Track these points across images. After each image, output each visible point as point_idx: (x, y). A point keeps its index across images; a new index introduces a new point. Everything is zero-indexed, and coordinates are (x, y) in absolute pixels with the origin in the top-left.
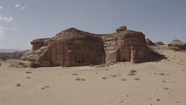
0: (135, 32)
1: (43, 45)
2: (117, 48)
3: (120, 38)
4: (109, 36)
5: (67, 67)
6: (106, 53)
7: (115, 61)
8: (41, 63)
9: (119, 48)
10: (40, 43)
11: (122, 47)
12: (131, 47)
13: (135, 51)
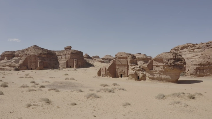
0: (77, 51)
1: (14, 56)
2: (66, 60)
3: (68, 54)
4: (60, 52)
5: (38, 70)
6: (59, 63)
7: (65, 67)
8: (21, 68)
9: (67, 60)
10: (12, 55)
11: (69, 60)
12: (74, 60)
13: (76, 62)
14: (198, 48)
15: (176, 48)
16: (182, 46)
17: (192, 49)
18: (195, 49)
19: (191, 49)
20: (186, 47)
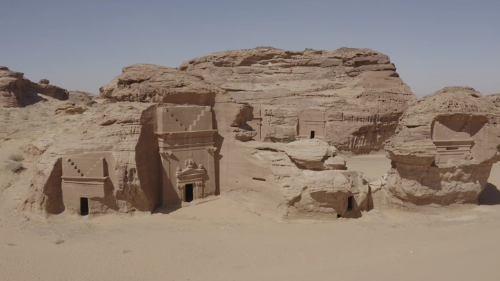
14: (306, 65)
15: (224, 57)
16: (246, 55)
17: (282, 66)
18: (294, 66)
19: (280, 64)
20: (263, 58)
